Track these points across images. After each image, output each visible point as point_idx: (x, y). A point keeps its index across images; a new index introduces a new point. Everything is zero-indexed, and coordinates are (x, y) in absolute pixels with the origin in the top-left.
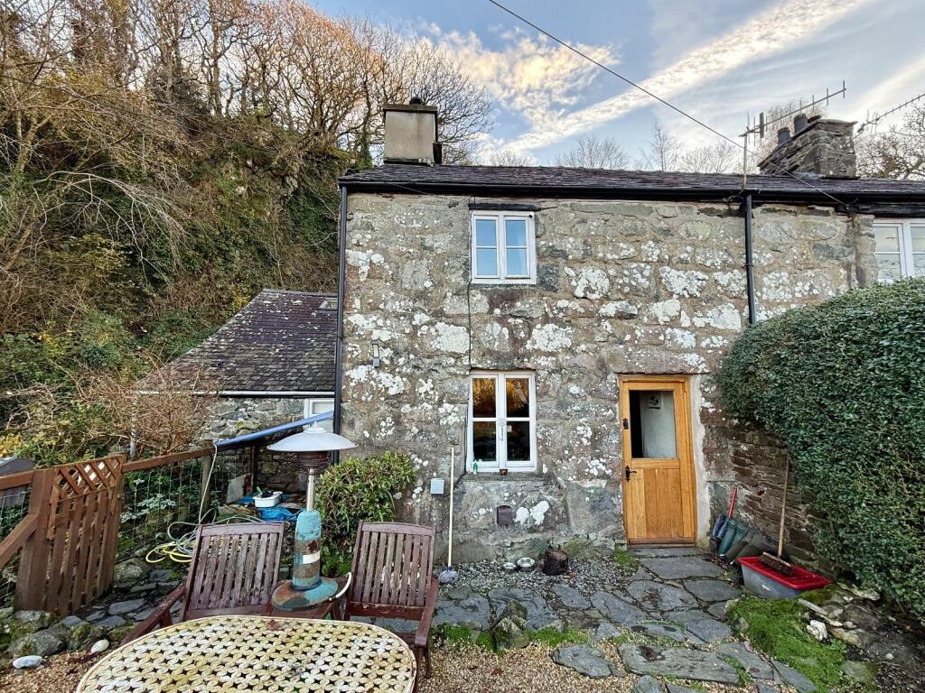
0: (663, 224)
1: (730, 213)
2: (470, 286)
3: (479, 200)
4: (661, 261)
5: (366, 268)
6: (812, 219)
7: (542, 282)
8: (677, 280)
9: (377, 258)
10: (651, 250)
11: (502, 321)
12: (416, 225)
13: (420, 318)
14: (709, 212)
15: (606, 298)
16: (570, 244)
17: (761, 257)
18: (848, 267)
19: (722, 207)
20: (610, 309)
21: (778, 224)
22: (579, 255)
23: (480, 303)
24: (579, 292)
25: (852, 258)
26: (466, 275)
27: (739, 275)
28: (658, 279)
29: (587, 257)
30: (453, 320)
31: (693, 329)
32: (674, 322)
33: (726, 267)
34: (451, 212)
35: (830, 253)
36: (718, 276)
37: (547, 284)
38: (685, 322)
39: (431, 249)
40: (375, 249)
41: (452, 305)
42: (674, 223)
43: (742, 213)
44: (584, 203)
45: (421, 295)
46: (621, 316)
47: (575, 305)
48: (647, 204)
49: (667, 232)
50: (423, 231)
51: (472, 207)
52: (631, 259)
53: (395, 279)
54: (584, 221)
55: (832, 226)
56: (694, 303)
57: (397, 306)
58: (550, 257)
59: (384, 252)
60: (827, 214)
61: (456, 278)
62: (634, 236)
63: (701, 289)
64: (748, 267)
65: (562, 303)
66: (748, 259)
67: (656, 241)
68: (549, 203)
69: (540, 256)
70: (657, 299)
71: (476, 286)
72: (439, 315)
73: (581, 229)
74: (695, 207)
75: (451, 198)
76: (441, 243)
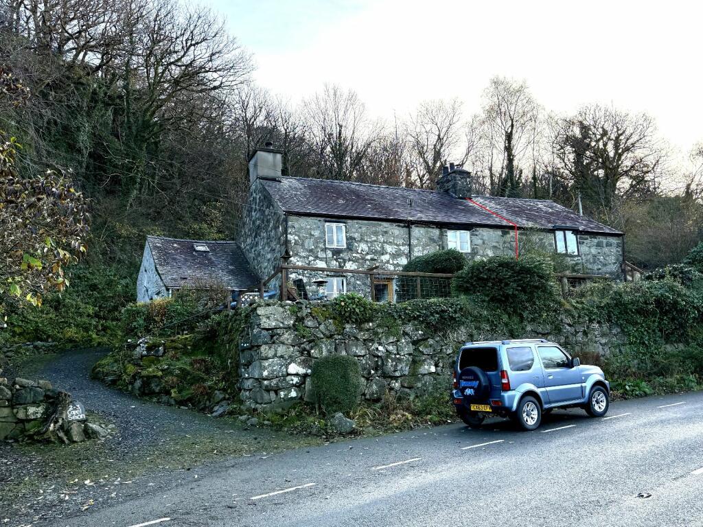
0: (385, 230)
1: (404, 227)
2: (326, 248)
3: (328, 219)
4: (384, 242)
5: (293, 241)
6: (430, 229)
7: (348, 248)
8: (389, 248)
9: (296, 238)
10: (381, 239)
11: (336, 260)
12: (308, 227)
13: (311, 258)
14: (399, 226)
15: (368, 254)
16: (356, 235)
17: (414, 242)
18: (439, 246)
19: (402, 225)
20: (369, 257)
21: (419, 231)
22: (359, 239)
23: (330, 254)
24: (359, 251)
25: (441, 243)
26: (325, 244)
27: (407, 247)
28: (383, 247)
29: (362, 240)
30: (321, 259)
31: (393, 264)
32: (388, 262)
33: (403, 245)
34: (319, 223)
35: (434, 241)
36: (401, 247)
37: (350, 248)
38: (391, 262)
39: (313, 235)
40: (296, 235)
41: (321, 255)
42: (388, 229)
43: (408, 227)
44: (360, 221)
45: (311, 251)
46: (372, 259)
47: (358, 255)
48: (380, 223)
49: (386, 232)
50: (310, 229)
51: (326, 221)
52: (375, 241)
53: (303, 245)
54: (360, 228)
55: (436, 232)
56: (394, 256)
57: (303, 254)
58: (350, 240)
59: (299, 236)
60: (433, 228)
61: (321, 245)
62: (376, 233)
63: (396, 252)
64: (410, 245)
65: (354, 255)
66: (410, 242)
67: (383, 235)
68: (349, 221)
69: (347, 239)
70: (383, 254)
71: (329, 249)
72: (317, 257)
73: (360, 230)
74: (394, 224)
75: (319, 219)
76: (316, 233)
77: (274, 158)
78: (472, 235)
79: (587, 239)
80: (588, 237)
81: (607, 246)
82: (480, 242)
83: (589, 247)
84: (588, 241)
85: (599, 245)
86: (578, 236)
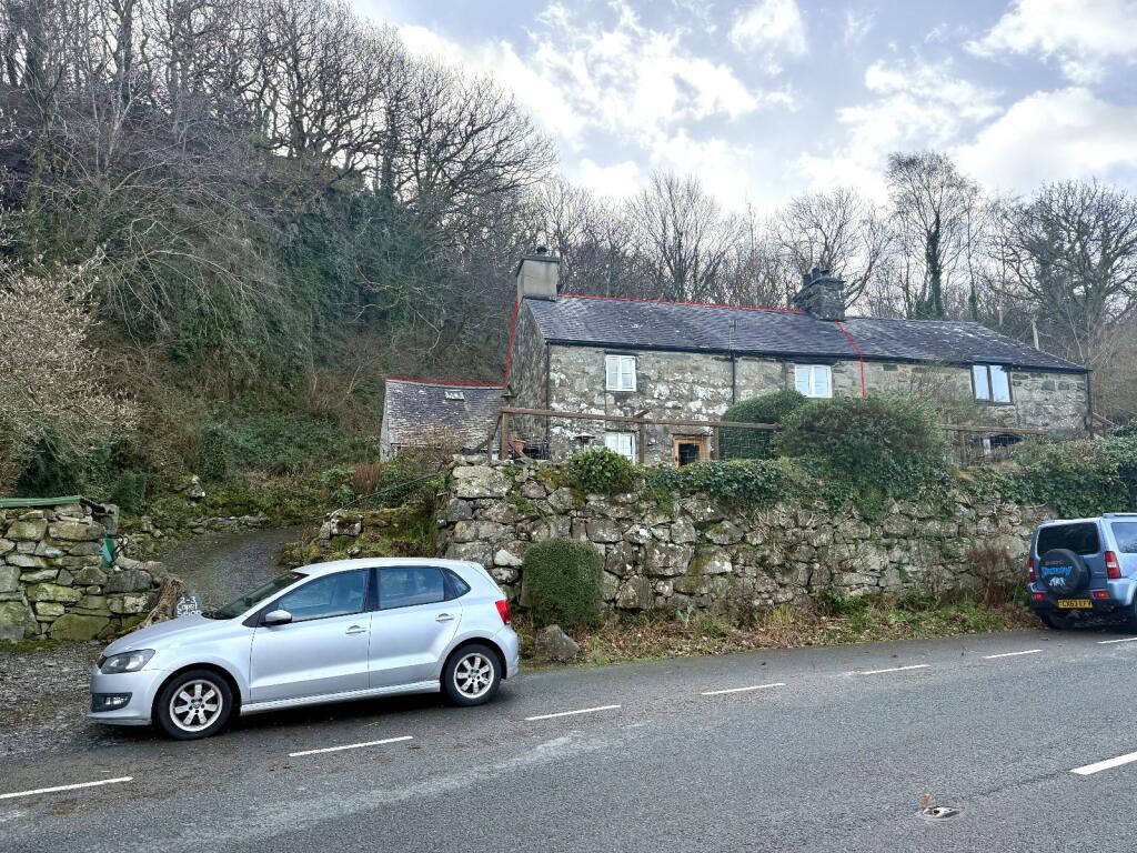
0: (695, 364)
1: (726, 360)
2: (606, 392)
3: (608, 350)
4: (693, 382)
5: (558, 382)
6: (766, 364)
7: (638, 390)
8: (701, 392)
9: (563, 377)
10: (690, 377)
11: (621, 408)
12: (580, 361)
13: (583, 405)
14: (718, 359)
15: (668, 399)
16: (651, 373)
17: (740, 382)
18: (781, 387)
19: (723, 357)
20: (670, 404)
21: (749, 366)
22: (656, 378)
23: (611, 399)
24: (656, 396)
25: (783, 383)
26: (604, 385)
27: (729, 389)
28: (691, 390)
29: (660, 379)
30: (598, 407)
31: (707, 415)
32: (699, 411)
33: (724, 386)
34: (597, 355)
35: (773, 381)
36: (720, 390)
37: (641, 391)
38: (704, 411)
39: (588, 373)
40: (562, 372)
41: (598, 400)
42: (700, 364)
43: (732, 360)
44: (658, 353)
45: (584, 395)
46: (675, 408)
47: (654, 402)
48: (688, 354)
49: (697, 369)
50: (583, 364)
51: (607, 353)
52: (680, 381)
53: (572, 387)
54: (658, 362)
55: (775, 368)
56: (708, 403)
57: (572, 400)
58: (642, 379)
59: (566, 374)
60: (772, 362)
61: (599, 387)
62: (681, 370)
63: (712, 396)
64: (733, 387)
65: (648, 401)
66: (734, 382)
67: (692, 373)
68: (642, 353)
69: (638, 378)
70: (691, 400)
71: (609, 392)
72: (592, 404)
73: (657, 366)
74: (711, 357)
75: (596, 349)
76: (592, 370)
77: (548, 268)
78: (835, 371)
79: (1026, 377)
80: (1028, 374)
81: (1060, 389)
82: (848, 382)
83: (1030, 390)
84: (1029, 381)
85: (1047, 387)
86: (1012, 374)
